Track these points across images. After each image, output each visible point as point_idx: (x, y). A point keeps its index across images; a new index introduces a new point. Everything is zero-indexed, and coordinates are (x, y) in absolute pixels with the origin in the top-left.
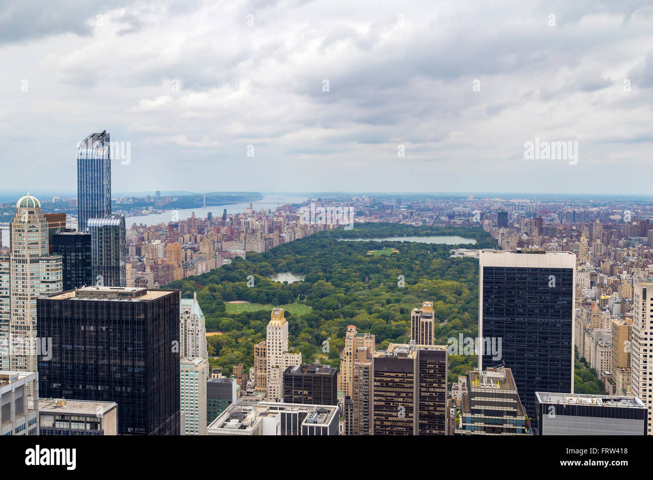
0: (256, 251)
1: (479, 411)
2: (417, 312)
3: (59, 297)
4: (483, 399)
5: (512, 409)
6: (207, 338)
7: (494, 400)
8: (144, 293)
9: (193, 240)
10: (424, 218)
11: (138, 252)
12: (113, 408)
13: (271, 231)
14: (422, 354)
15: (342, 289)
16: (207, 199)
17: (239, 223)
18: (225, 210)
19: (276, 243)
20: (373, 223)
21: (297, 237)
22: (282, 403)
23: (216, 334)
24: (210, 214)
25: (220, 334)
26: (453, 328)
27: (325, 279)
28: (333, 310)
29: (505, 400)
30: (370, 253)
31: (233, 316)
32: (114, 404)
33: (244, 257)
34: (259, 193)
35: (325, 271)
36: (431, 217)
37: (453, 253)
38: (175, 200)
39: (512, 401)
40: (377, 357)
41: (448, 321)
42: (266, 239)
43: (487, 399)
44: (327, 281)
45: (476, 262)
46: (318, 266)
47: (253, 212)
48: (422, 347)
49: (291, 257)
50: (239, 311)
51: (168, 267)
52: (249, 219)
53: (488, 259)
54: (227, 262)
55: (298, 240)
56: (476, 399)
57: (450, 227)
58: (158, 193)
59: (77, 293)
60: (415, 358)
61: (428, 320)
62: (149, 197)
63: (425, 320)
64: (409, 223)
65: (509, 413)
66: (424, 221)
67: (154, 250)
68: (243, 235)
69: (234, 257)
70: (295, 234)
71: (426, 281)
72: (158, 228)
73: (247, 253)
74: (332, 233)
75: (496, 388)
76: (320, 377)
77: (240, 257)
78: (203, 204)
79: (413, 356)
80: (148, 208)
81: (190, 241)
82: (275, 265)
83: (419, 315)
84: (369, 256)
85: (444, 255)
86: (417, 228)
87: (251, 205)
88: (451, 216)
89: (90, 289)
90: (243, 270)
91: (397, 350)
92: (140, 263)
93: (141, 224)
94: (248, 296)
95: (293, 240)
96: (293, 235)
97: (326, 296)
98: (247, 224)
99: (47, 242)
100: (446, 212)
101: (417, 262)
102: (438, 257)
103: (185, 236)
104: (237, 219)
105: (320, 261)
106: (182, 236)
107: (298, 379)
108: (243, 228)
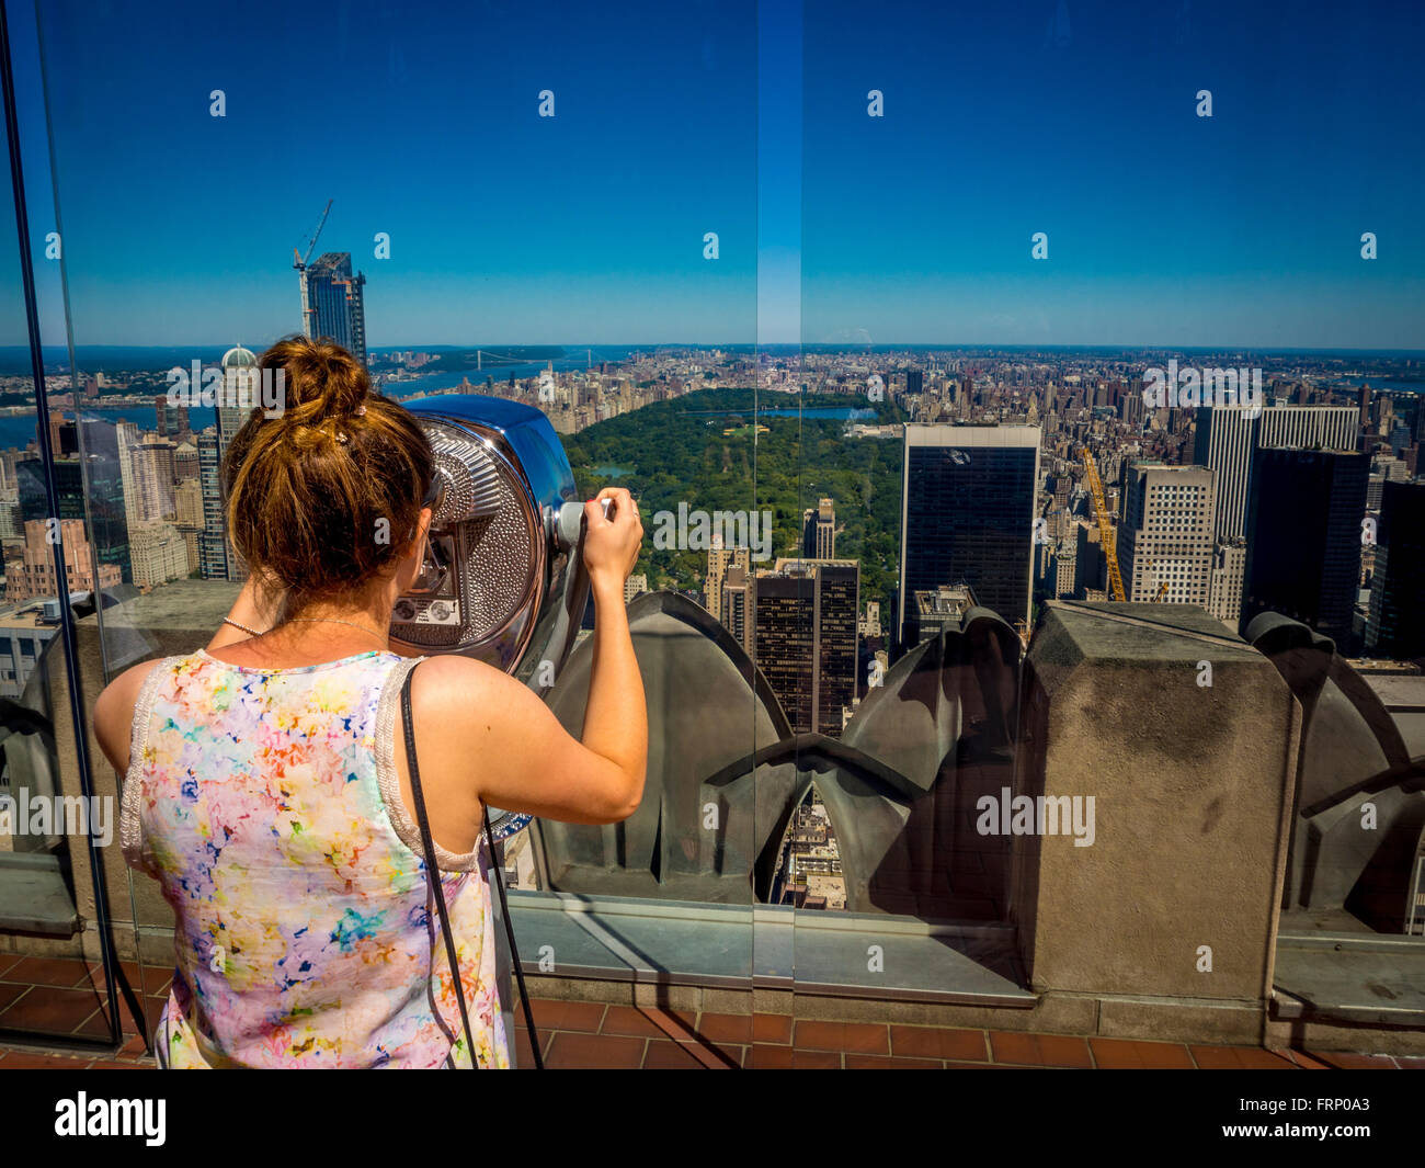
0: (562, 431)
2: (810, 514)
10: (804, 382)
16: (483, 358)
17: (536, 391)
19: (591, 421)
20: (728, 389)
21: (620, 411)
26: (852, 537)
30: (727, 432)
34: (559, 347)
35: (665, 458)
36: (814, 380)
37: (847, 432)
38: (436, 358)
41: (845, 528)
42: (576, 415)
44: (670, 473)
46: (654, 453)
47: (555, 375)
49: (612, 440)
52: (550, 386)
55: (623, 415)
57: (840, 395)
60: (816, 577)
61: (828, 525)
63: (823, 525)
64: (780, 389)
66: (805, 387)
70: (617, 407)
71: (812, 472)
74: (671, 404)
78: (477, 364)
80: (397, 371)
82: (592, 453)
83: (814, 518)
84: (727, 437)
85: (835, 434)
86: (792, 395)
88: (841, 379)
91: (789, 568)
95: (615, 415)
96: (615, 409)
97: (669, 494)
98: (548, 392)
100: (833, 373)
101: (796, 445)
102: (827, 438)
104: (531, 386)
105: (657, 445)
108: (542, 398)
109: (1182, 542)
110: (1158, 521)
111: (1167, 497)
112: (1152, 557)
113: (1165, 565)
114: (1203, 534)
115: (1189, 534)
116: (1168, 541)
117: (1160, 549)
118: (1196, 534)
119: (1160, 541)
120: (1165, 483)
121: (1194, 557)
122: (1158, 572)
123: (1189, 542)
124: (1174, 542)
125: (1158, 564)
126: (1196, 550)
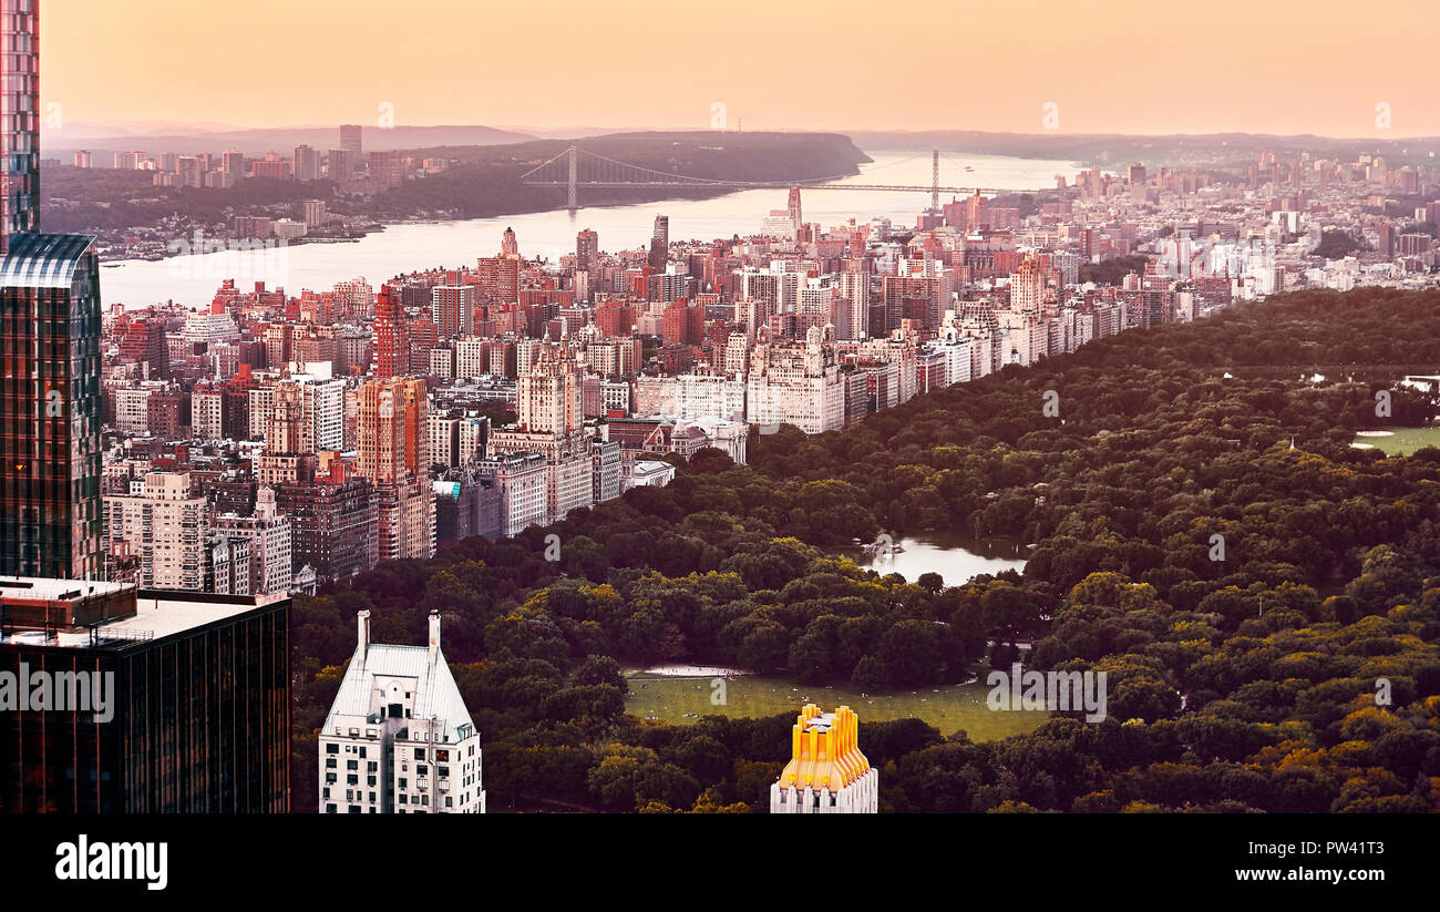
9: (497, 366)
13: (878, 324)
15: (1205, 620)
16: (586, 170)
18: (663, 222)
19: (902, 382)
21: (1006, 359)
24: (587, 239)
27: (1126, 566)
28: (1149, 721)
31: (660, 738)
33: (738, 454)
34: (844, 139)
38: (431, 167)
42: (849, 368)
44: (1135, 575)
46: (1096, 504)
47: (804, 234)
49: (969, 457)
50: (681, 715)
51: (364, 492)
52: (781, 267)
54: (650, 474)
55: (1012, 369)
58: (351, 133)
62: (306, 153)
67: (301, 411)
68: (738, 343)
69: (690, 448)
70: (995, 343)
72: (335, 306)
73: (754, 431)
74: (1183, 338)
77: (717, 452)
78: (566, 190)
80: (303, 208)
81: (485, 368)
82: (885, 496)
84: (1357, 457)
87: (796, 197)
90: (725, 516)
92: (232, 473)
93: (260, 286)
94: (738, 643)
95: (986, 369)
96: (987, 347)
98: (767, 286)
103: (462, 346)
105: (1112, 479)
106: (445, 346)
108: (744, 308)
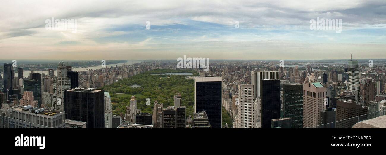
0: (126, 78)
1: (197, 125)
2: (176, 96)
3: (70, 90)
4: (198, 121)
5: (206, 124)
6: (112, 104)
7: (201, 121)
8: (94, 90)
11: (91, 78)
12: (85, 124)
13: (130, 71)
14: (178, 109)
16: (111, 62)
17: (121, 69)
19: (132, 75)
20: (161, 69)
22: (135, 124)
23: (114, 103)
24: (112, 66)
25: (115, 103)
29: (204, 121)
30: (161, 78)
31: (119, 98)
32: (86, 123)
33: (122, 80)
37: (186, 78)
39: (206, 121)
40: (164, 110)
42: (129, 74)
43: (199, 121)
45: (193, 81)
46: (145, 83)
47: (125, 66)
48: (178, 107)
49: (136, 80)
50: (121, 96)
51: (100, 82)
52: (124, 68)
53: (197, 79)
54: (117, 81)
55: (139, 74)
56: (196, 121)
59: (75, 90)
60: (176, 110)
61: (180, 98)
63: (178, 98)
65: (205, 125)
67: (95, 77)
68: (122, 73)
69: (119, 79)
72: (96, 71)
73: (123, 78)
74: (149, 72)
75: (202, 118)
76: (147, 116)
79: (176, 109)
80: (94, 65)
81: (106, 75)
82: (132, 82)
83: (177, 97)
85: (183, 78)
86: (173, 70)
87: (124, 64)
89: (78, 88)
90: (122, 84)
91: (171, 108)
95: (137, 74)
98: (123, 69)
99: (66, 74)
104: (119, 68)
107: (140, 117)
108: (122, 71)
109: (249, 99)
110: (244, 95)
111: (245, 90)
112: (243, 102)
113: (246, 104)
114: (253, 97)
115: (250, 97)
116: (246, 99)
117: (245, 101)
118: (251, 97)
119: (245, 99)
120: (245, 88)
121: (251, 102)
122: (245, 105)
123: (250, 99)
124: (247, 99)
125: (245, 104)
126: (252, 100)
